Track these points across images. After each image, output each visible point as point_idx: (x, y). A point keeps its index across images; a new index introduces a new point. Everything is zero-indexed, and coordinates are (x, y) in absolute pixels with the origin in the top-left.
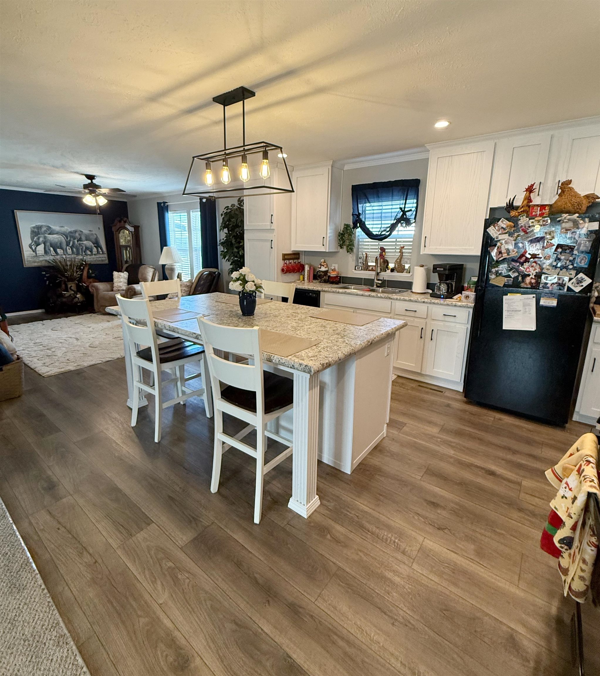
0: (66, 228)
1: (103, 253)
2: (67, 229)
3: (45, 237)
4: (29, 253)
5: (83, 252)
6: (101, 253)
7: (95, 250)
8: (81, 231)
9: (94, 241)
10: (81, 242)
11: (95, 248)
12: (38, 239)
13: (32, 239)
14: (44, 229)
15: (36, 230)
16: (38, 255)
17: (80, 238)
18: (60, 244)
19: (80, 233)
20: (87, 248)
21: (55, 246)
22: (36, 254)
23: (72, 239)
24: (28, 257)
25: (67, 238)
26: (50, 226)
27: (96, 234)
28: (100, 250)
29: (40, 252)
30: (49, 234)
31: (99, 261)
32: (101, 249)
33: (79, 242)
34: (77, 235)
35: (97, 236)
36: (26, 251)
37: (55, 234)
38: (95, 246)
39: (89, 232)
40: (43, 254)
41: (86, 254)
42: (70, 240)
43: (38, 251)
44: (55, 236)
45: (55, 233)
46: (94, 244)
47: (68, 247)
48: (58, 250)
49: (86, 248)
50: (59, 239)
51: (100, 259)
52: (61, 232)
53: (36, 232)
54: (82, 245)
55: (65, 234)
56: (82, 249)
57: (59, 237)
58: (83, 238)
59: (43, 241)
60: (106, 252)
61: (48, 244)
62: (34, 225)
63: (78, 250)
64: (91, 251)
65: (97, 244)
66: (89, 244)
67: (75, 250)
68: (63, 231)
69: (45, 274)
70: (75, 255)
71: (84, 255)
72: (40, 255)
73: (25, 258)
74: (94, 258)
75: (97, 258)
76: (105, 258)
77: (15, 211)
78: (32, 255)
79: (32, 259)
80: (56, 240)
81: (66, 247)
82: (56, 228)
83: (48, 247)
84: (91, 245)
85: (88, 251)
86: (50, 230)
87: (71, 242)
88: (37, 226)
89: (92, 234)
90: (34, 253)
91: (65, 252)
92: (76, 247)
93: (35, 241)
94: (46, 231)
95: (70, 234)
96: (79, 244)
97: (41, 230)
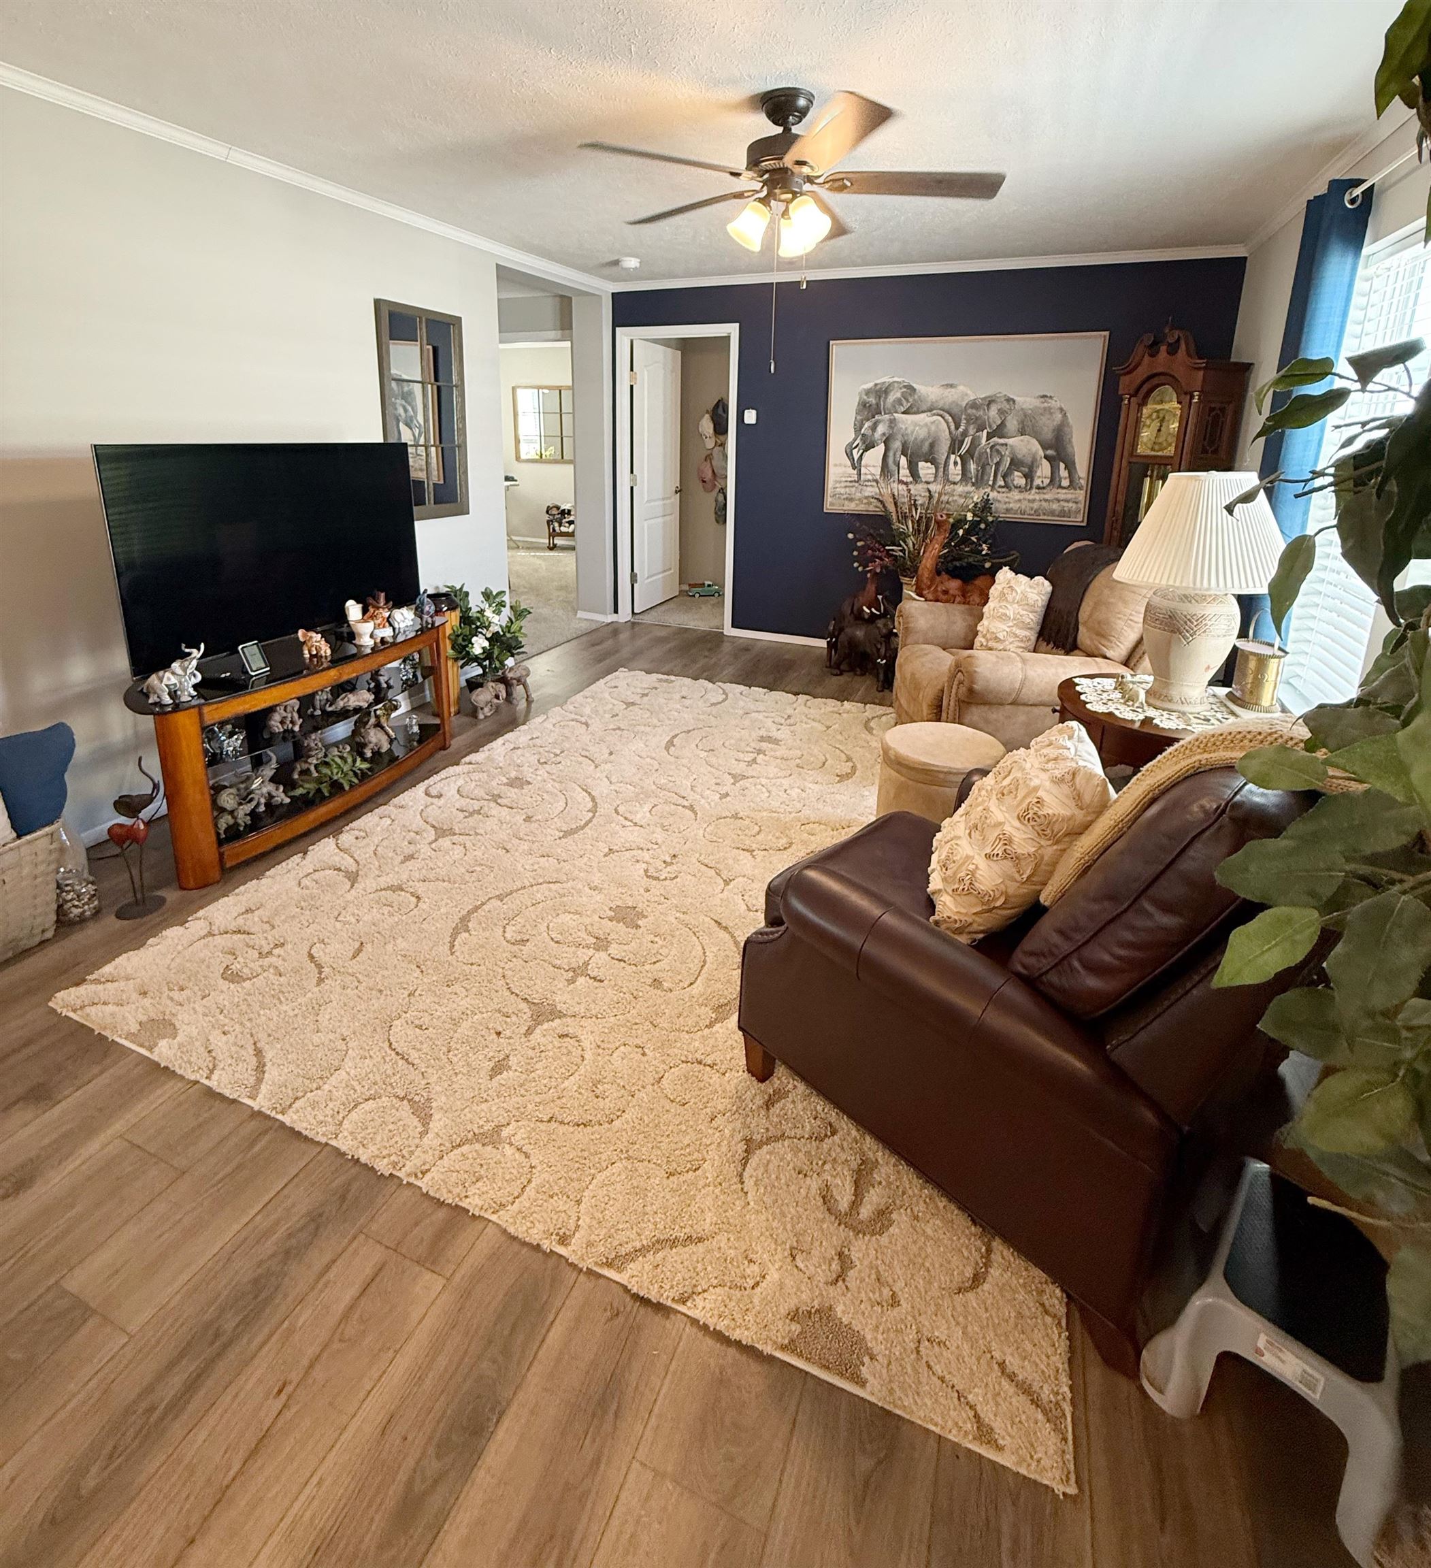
0: (961, 388)
1: (1073, 485)
2: (966, 392)
3: (893, 422)
4: (841, 470)
5: (999, 478)
6: (1065, 483)
7: (1044, 469)
8: (1010, 400)
9: (1048, 435)
10: (1002, 441)
11: (1044, 461)
12: (874, 428)
13: (858, 429)
14: (895, 395)
15: (872, 400)
17: (1002, 425)
18: (932, 446)
19: (1006, 406)
20: (1015, 463)
21: (916, 454)
22: (859, 474)
23: (972, 431)
24: (838, 482)
25: (957, 428)
26: (915, 385)
27: (1061, 410)
28: (1063, 473)
29: (871, 470)
30: (903, 413)
31: (1052, 513)
32: (1070, 467)
33: (995, 439)
35: (1065, 415)
37: (923, 412)
38: (1046, 457)
39: (1037, 403)
41: (1006, 486)
42: (965, 434)
44: (922, 418)
45: (924, 407)
46: (1044, 448)
47: (953, 457)
49: (1012, 460)
50: (933, 428)
51: (1055, 506)
52: (941, 404)
53: (870, 409)
54: (1002, 449)
55: (955, 411)
56: (998, 464)
57: (933, 422)
58: (1012, 424)
59: (884, 434)
60: (1083, 482)
61: (897, 445)
62: (869, 385)
63: (983, 467)
64: (1029, 476)
65: (1058, 451)
66: (1026, 446)
68: (950, 399)
69: (856, 540)
70: (970, 484)
71: (1000, 487)
72: (869, 481)
73: (830, 486)
74: (1034, 501)
75: (1046, 500)
76: (1074, 506)
77: (831, 342)
78: (849, 479)
79: (847, 489)
80: (922, 433)
81: (948, 458)
82: (929, 391)
83: (895, 454)
84: (1034, 450)
85: (1016, 473)
86: (911, 400)
87: (968, 440)
88: (879, 387)
89: (1050, 408)
90: (855, 472)
91: (941, 474)
92: (979, 459)
93: (864, 435)
94: (899, 402)
95: (970, 411)
96: (992, 448)
97: (886, 398)
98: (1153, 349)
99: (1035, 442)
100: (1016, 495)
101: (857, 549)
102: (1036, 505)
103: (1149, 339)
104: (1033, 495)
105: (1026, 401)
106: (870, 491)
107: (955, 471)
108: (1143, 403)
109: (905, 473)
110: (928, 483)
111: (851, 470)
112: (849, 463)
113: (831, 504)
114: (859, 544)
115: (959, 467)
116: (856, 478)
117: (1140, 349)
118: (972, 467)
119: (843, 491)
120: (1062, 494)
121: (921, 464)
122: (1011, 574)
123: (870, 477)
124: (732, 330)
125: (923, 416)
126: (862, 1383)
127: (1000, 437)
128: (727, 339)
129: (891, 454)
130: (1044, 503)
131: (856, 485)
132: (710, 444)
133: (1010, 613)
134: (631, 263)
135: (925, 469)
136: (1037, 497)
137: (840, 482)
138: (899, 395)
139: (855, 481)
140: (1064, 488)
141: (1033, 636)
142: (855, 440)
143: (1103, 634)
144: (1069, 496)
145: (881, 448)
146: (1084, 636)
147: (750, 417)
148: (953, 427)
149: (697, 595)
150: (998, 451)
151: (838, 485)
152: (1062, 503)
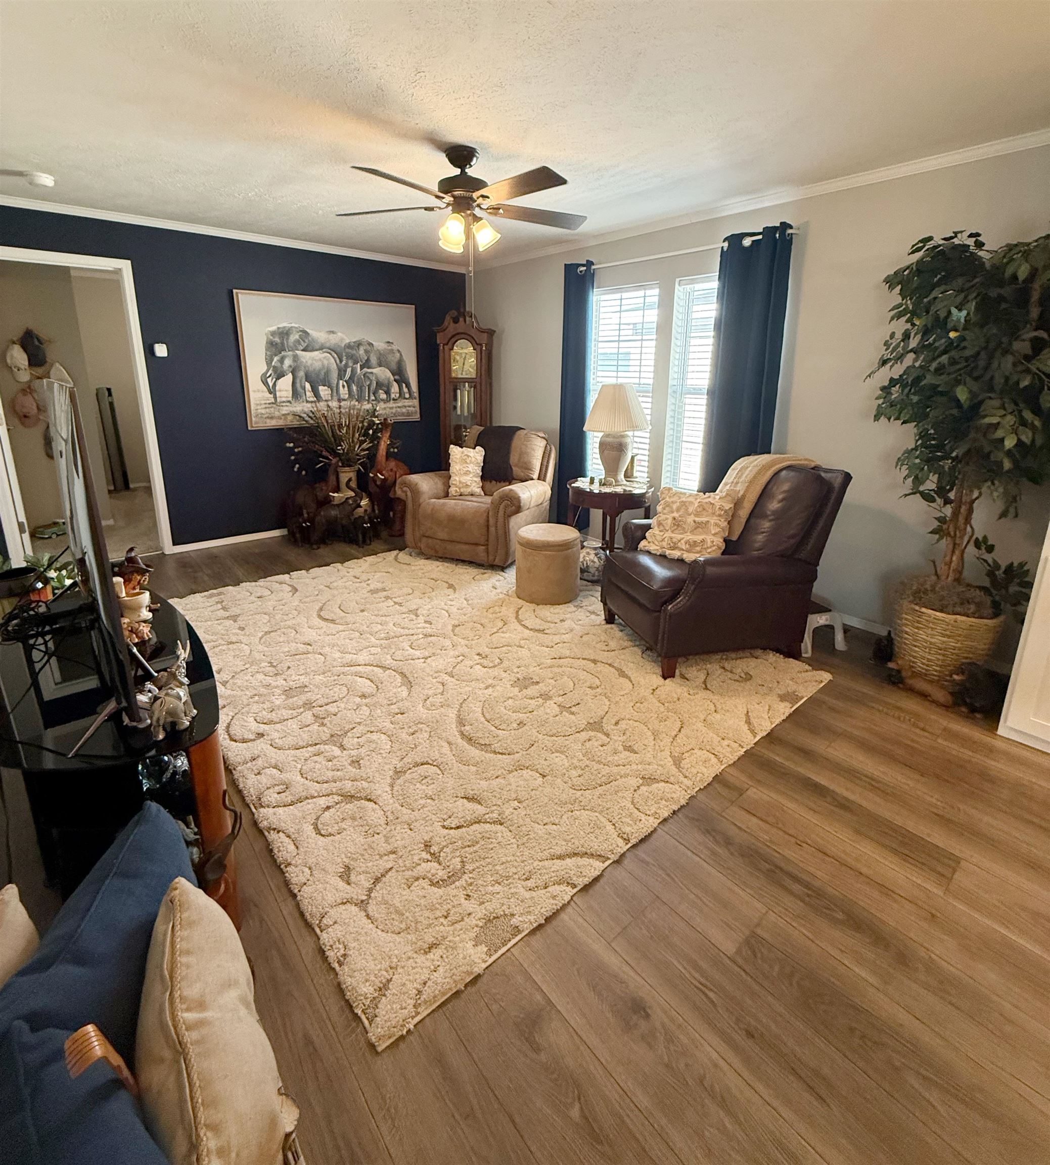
0: (339, 334)
1: (411, 397)
2: (343, 337)
3: (296, 358)
4: (259, 395)
5: (371, 394)
6: (407, 396)
8: (370, 344)
9: (394, 366)
10: (369, 370)
11: (395, 383)
12: (282, 361)
13: (269, 362)
14: (294, 337)
15: (277, 340)
16: (278, 400)
17: (368, 360)
18: (326, 374)
19: (369, 348)
20: (379, 385)
21: (316, 380)
22: (275, 398)
24: (257, 405)
26: (308, 331)
27: (399, 351)
28: (405, 390)
29: (284, 394)
30: (302, 350)
31: (403, 414)
32: (408, 386)
33: (365, 370)
34: (362, 351)
35: (401, 355)
36: (254, 391)
37: (317, 350)
38: (395, 380)
39: (385, 346)
40: (290, 399)
41: (376, 399)
42: (346, 366)
43: (280, 391)
45: (318, 347)
46: (393, 375)
47: (341, 382)
48: (321, 388)
49: (377, 383)
51: (404, 410)
52: (328, 345)
53: (276, 347)
54: (370, 376)
55: (338, 349)
56: (369, 386)
57: (325, 358)
58: (374, 360)
59: (290, 366)
60: (416, 395)
61: (301, 374)
62: (274, 328)
63: (361, 388)
64: (388, 393)
65: (400, 376)
66: (384, 374)
67: (354, 388)
68: (333, 342)
72: (284, 402)
73: (252, 408)
74: (392, 408)
76: (414, 409)
77: (235, 291)
78: (268, 402)
79: (267, 410)
80: (317, 365)
81: (338, 384)
82: (319, 335)
83: (301, 381)
84: (388, 376)
85: (381, 391)
86: (307, 341)
87: (349, 370)
88: (281, 330)
89: (393, 350)
90: (272, 396)
91: (335, 394)
92: (358, 383)
93: (274, 367)
94: (298, 342)
95: (347, 350)
96: (364, 375)
97: (287, 339)
99: (387, 370)
101: (294, 454)
102: (394, 411)
105: (380, 345)
106: (285, 410)
108: (452, 348)
111: (267, 395)
113: (255, 422)
117: (448, 318)
119: (263, 411)
122: (457, 448)
123: (284, 399)
124: (125, 266)
125: (316, 353)
127: (368, 368)
128: (118, 272)
129: (298, 381)
130: (398, 409)
131: (274, 406)
132: (24, 376)
137: (261, 404)
138: (297, 337)
140: (407, 399)
142: (268, 371)
144: (410, 404)
147: (161, 350)
148: (338, 361)
150: (369, 378)
151: (259, 407)
152: (408, 408)
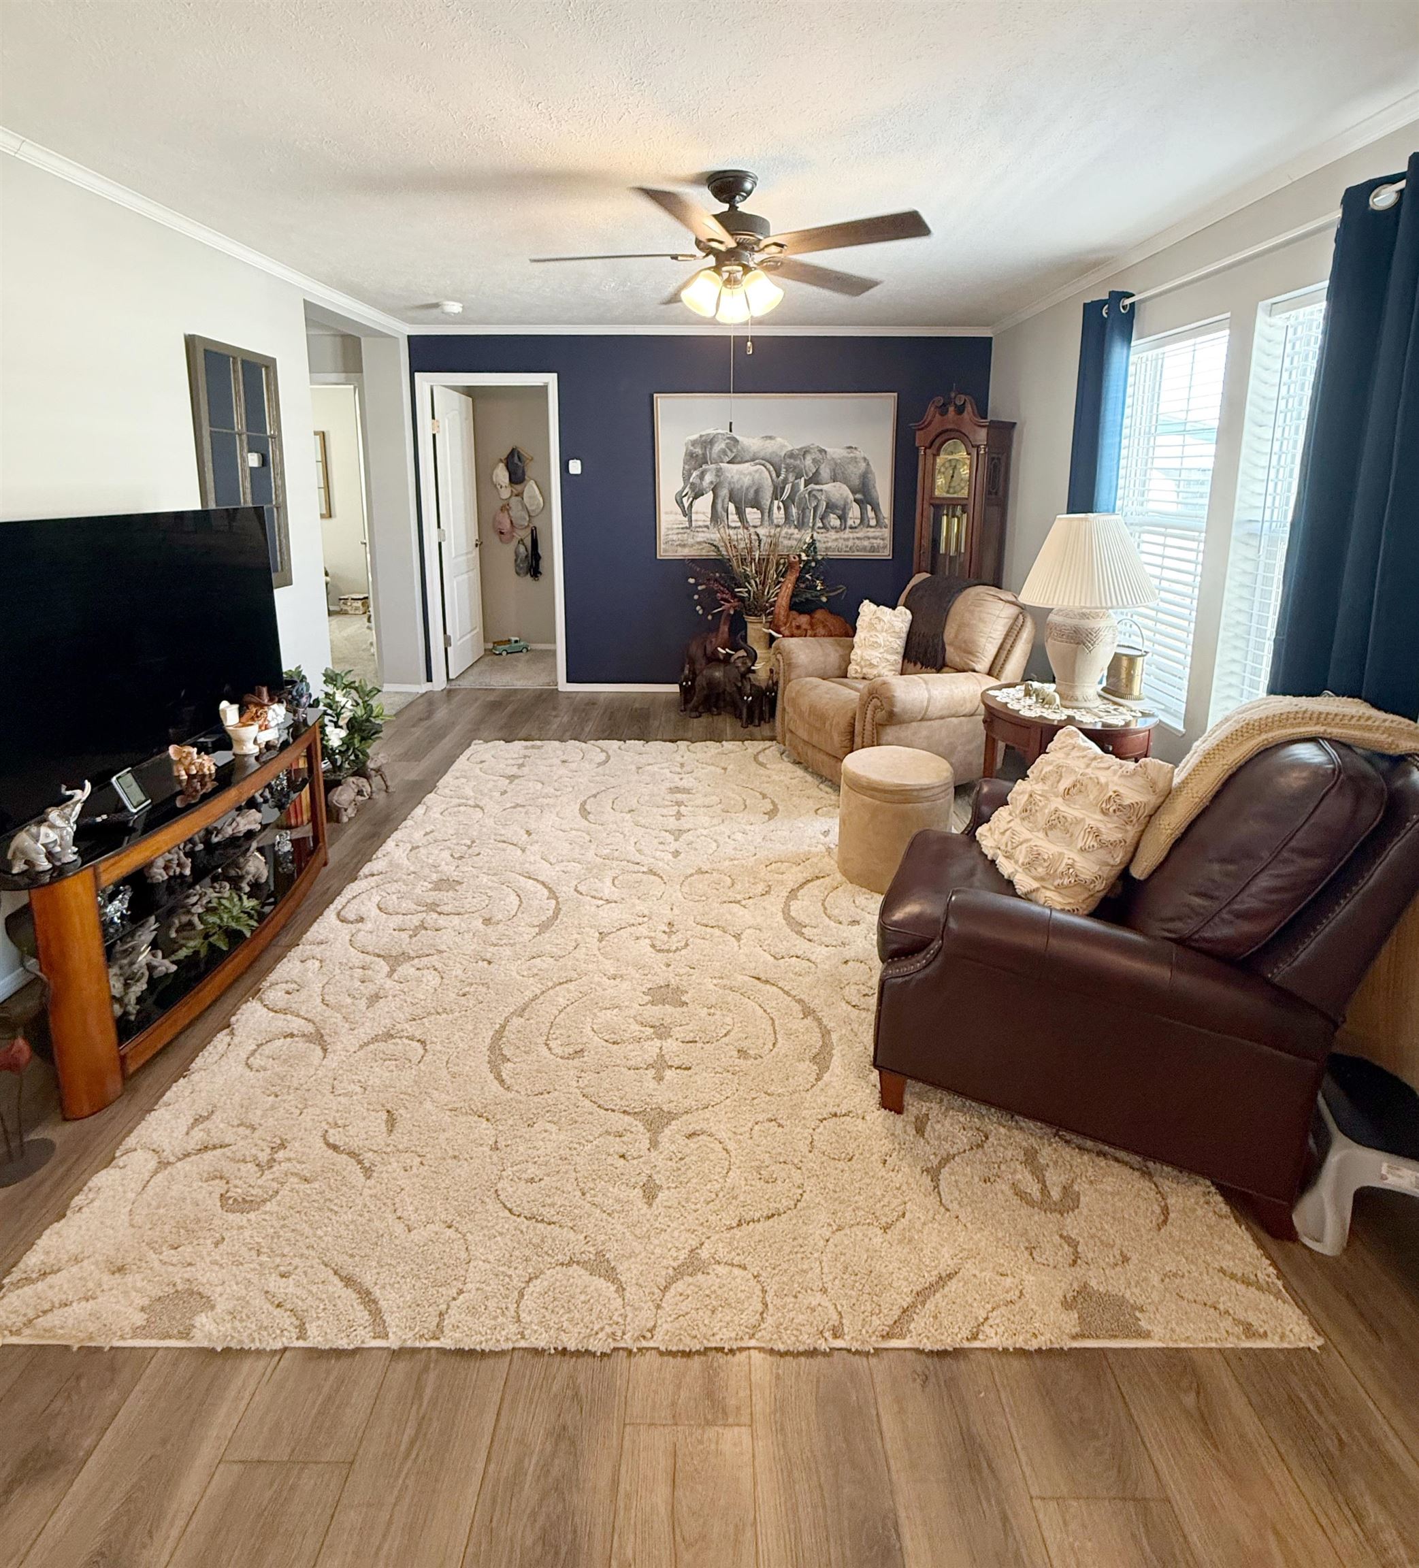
0: (779, 439)
1: (879, 524)
2: (783, 444)
3: (719, 472)
4: (672, 517)
5: (818, 519)
6: (873, 523)
7: (855, 511)
8: (822, 451)
10: (818, 487)
11: (854, 504)
12: (702, 476)
13: (686, 477)
14: (719, 446)
15: (699, 451)
17: (817, 473)
18: (757, 492)
19: (819, 456)
20: (831, 507)
21: (743, 500)
22: (690, 521)
23: (791, 478)
24: (668, 529)
25: (778, 476)
26: (738, 437)
27: (865, 459)
28: (871, 514)
30: (728, 462)
31: (864, 549)
32: (876, 509)
35: (868, 464)
36: (666, 513)
37: (747, 462)
38: (855, 500)
39: (844, 453)
41: (824, 527)
42: (785, 481)
44: (746, 467)
45: (748, 458)
46: (854, 492)
47: (776, 502)
49: (827, 504)
50: (757, 476)
51: (866, 543)
52: (762, 454)
53: (697, 458)
54: (818, 494)
55: (776, 460)
56: (816, 508)
57: (756, 471)
58: (825, 473)
59: (712, 483)
60: (887, 521)
61: (724, 492)
62: (695, 437)
63: (803, 510)
64: (842, 518)
65: (865, 496)
66: (838, 491)
68: (770, 450)
69: (696, 584)
70: (793, 527)
71: (819, 528)
72: (700, 527)
73: (662, 533)
74: (848, 539)
75: (858, 538)
76: (882, 542)
77: (655, 395)
78: (681, 526)
79: (680, 536)
80: (747, 481)
81: (772, 502)
82: (751, 442)
83: (723, 501)
84: (845, 495)
85: (832, 515)
86: (735, 450)
87: (788, 487)
88: (703, 438)
89: (856, 458)
90: (686, 519)
91: (766, 518)
92: (800, 504)
93: (692, 484)
94: (724, 452)
95: (788, 461)
96: (810, 493)
97: (711, 449)
98: (943, 410)
99: (844, 487)
100: (833, 535)
101: (698, 592)
102: (850, 543)
103: (940, 400)
104: (847, 534)
105: (836, 452)
106: (701, 537)
107: (779, 515)
108: (937, 454)
109: (733, 517)
110: (755, 527)
112: (679, 511)
113: (665, 550)
114: (700, 588)
115: (782, 511)
116: (687, 525)
117: (931, 409)
118: (794, 510)
119: (675, 537)
120: (871, 532)
121: (748, 510)
122: (873, 607)
123: (701, 523)
124: (550, 380)
125: (747, 465)
126: (1147, 1335)
127: (816, 484)
128: (544, 389)
129: (719, 501)
130: (857, 542)
131: (688, 531)
132: (505, 493)
133: (881, 640)
134: (454, 308)
135: (752, 514)
136: (851, 536)
137: (672, 529)
138: (723, 446)
139: (686, 528)
140: (871, 527)
141: (899, 658)
142: (684, 488)
143: (969, 650)
144: (877, 534)
145: (709, 496)
146: (951, 654)
147: (575, 467)
148: (774, 475)
149: (504, 653)
150: (816, 497)
151: (670, 532)
152: (872, 541)
